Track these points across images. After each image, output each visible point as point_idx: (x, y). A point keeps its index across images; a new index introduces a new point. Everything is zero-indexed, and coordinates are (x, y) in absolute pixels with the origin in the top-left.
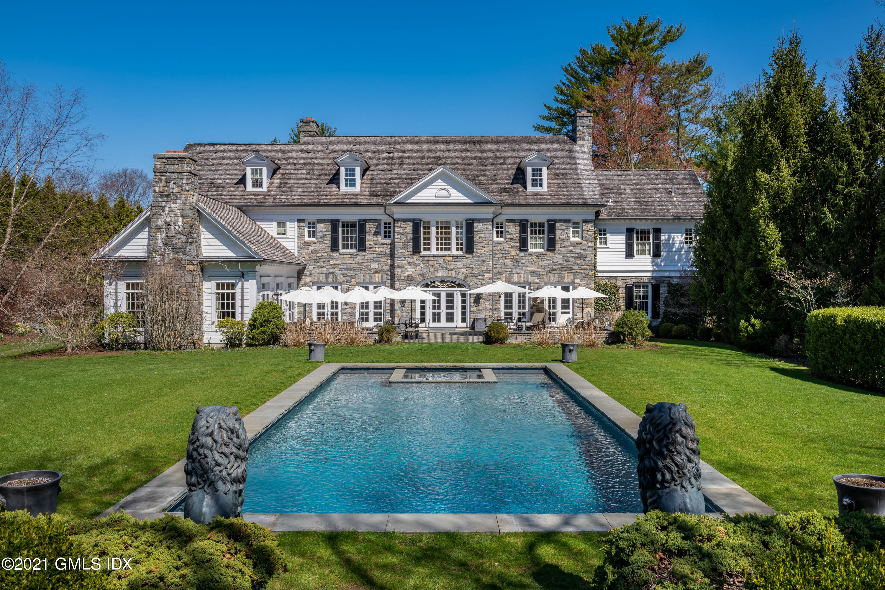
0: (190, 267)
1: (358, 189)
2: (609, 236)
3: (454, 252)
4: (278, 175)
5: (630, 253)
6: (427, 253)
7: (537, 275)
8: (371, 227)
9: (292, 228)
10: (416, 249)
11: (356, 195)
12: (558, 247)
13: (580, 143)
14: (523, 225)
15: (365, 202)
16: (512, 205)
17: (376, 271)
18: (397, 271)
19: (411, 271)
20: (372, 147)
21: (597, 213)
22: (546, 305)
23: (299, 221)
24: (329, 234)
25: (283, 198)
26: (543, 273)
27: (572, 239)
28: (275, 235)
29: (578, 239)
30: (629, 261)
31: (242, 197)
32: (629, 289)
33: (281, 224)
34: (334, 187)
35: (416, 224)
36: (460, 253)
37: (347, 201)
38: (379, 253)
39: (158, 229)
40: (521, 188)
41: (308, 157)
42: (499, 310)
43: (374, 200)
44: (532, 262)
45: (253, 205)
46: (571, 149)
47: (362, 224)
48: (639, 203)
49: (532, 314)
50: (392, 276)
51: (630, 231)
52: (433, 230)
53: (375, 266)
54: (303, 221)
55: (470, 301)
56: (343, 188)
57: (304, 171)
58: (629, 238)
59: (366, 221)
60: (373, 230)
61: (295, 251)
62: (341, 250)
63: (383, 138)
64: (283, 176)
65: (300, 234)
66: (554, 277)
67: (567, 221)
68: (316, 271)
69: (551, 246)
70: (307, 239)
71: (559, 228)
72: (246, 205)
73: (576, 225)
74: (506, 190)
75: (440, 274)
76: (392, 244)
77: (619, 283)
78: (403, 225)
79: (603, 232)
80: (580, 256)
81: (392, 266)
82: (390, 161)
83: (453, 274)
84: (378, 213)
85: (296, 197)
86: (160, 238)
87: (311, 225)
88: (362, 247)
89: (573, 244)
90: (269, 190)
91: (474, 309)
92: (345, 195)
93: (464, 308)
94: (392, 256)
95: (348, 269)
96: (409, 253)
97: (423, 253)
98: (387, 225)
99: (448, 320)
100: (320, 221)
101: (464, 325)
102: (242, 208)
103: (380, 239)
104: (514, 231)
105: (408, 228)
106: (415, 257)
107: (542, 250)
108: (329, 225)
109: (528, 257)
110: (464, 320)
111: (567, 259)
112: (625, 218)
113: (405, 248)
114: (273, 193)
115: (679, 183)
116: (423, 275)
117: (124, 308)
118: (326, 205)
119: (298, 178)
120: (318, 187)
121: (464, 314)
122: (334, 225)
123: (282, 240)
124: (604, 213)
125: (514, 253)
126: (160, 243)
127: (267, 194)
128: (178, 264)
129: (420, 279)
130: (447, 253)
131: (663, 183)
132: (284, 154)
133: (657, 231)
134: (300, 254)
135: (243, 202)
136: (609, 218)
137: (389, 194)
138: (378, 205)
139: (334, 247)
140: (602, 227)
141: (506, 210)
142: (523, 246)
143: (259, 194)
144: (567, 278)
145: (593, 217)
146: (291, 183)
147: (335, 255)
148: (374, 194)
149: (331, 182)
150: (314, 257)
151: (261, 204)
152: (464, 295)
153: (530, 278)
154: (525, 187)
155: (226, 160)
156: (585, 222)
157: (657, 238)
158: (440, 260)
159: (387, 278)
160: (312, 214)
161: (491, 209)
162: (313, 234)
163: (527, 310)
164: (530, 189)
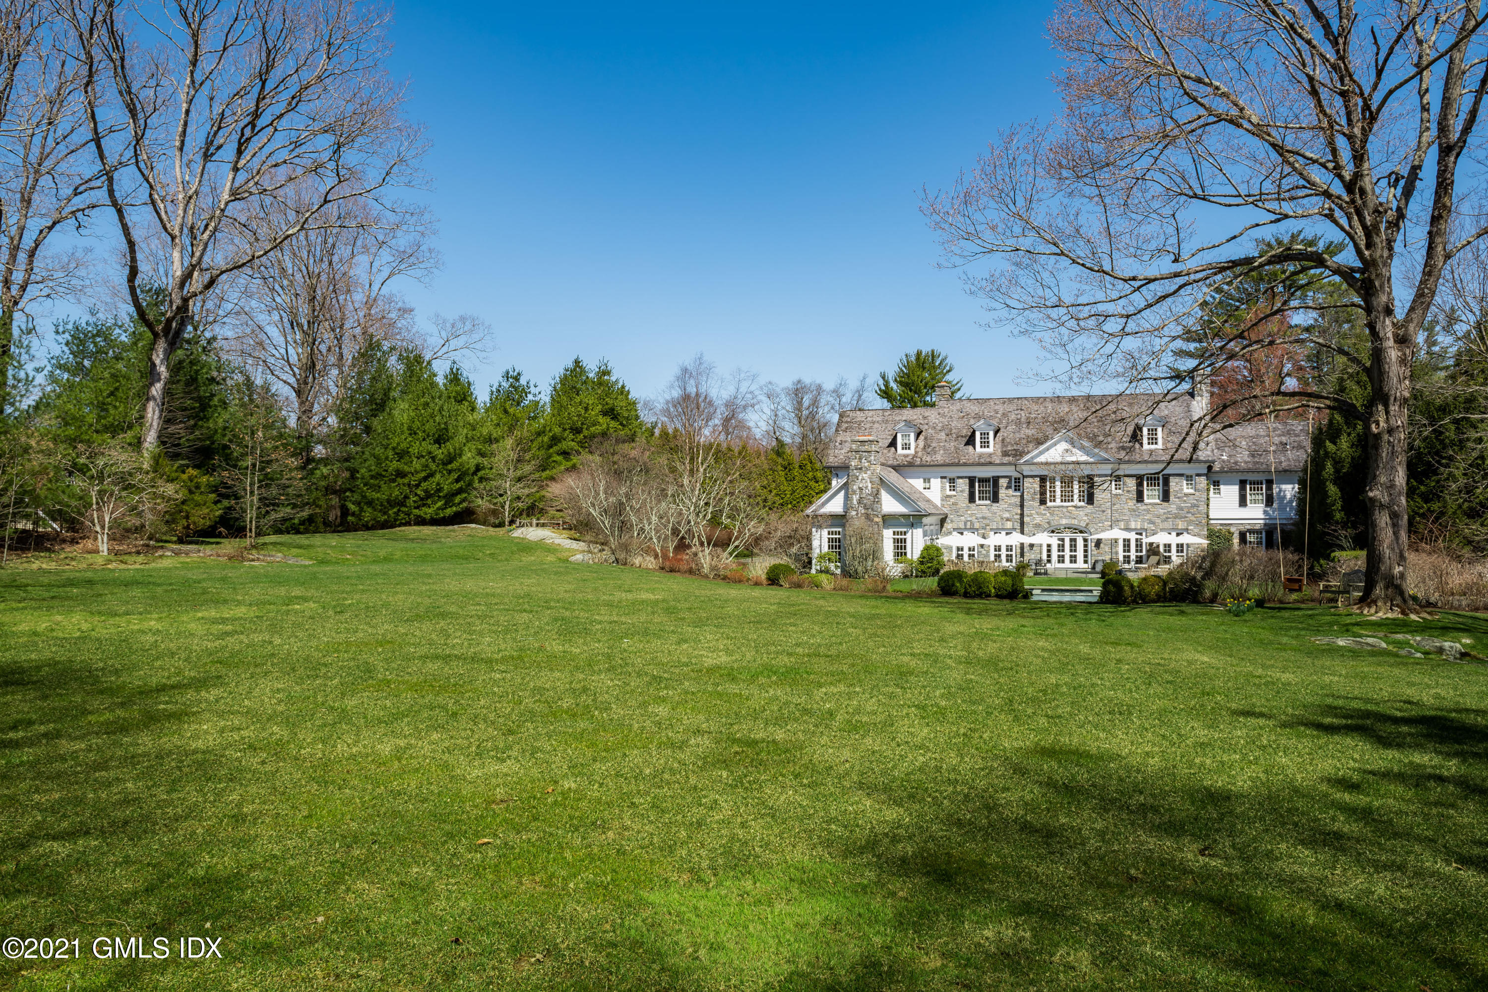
0: (876, 519)
1: (991, 450)
2: (1222, 487)
3: (1076, 501)
4: (922, 437)
5: (1243, 502)
6: (1052, 504)
7: (1153, 523)
8: (1003, 482)
9: (936, 483)
10: (1043, 502)
11: (990, 455)
12: (1172, 498)
13: (1198, 398)
14: (1140, 479)
15: (998, 461)
16: (1129, 462)
17: (1008, 520)
18: (1026, 519)
19: (1038, 520)
20: (1001, 409)
21: (1210, 468)
22: (1162, 549)
23: (942, 478)
24: (967, 488)
25: (929, 459)
26: (1158, 521)
27: (1186, 491)
28: (922, 490)
29: (1192, 491)
30: (1242, 509)
31: (895, 458)
32: (1243, 536)
33: (927, 480)
34: (970, 448)
35: (1043, 479)
36: (1082, 504)
37: (982, 460)
38: (1010, 504)
39: (854, 492)
40: (1137, 446)
41: (945, 421)
42: (1117, 553)
43: (1006, 459)
44: (1148, 511)
45: (904, 466)
46: (1188, 406)
47: (996, 480)
48: (1253, 456)
49: (1148, 557)
50: (1022, 524)
51: (1243, 484)
52: (1058, 483)
53: (1007, 515)
54: (944, 477)
55: (1091, 546)
56: (978, 449)
57: (943, 434)
58: (1242, 489)
59: (999, 477)
60: (1005, 485)
61: (938, 501)
62: (978, 502)
63: (1011, 400)
64: (926, 438)
65: (943, 489)
66: (1169, 525)
67: (1181, 475)
68: (956, 519)
69: (1166, 497)
70: (948, 493)
71: (1173, 482)
72: (899, 466)
73: (1189, 478)
74: (1123, 448)
75: (1064, 522)
76: (1022, 496)
77: (1233, 529)
78: (1031, 480)
79: (1216, 484)
80: (1193, 506)
81: (1022, 515)
82: (1018, 422)
83: (1075, 522)
84: (1010, 471)
85: (939, 457)
86: (855, 498)
87: (952, 481)
88: (995, 499)
89: (1186, 495)
90: (916, 452)
91: (1095, 552)
92: (981, 456)
93: (1086, 551)
94: (1022, 506)
95: (984, 518)
96: (1037, 504)
97: (1049, 504)
98: (1017, 480)
99: (1071, 562)
100: (959, 478)
101: (1086, 566)
102: (895, 468)
103: (1011, 492)
104: (1131, 483)
105: (1036, 482)
106: (1042, 507)
107: (1158, 501)
108: (967, 481)
109: (1145, 507)
110: (1086, 562)
111: (1181, 509)
112: (1238, 471)
113: (1033, 499)
114: (920, 454)
115: (1297, 435)
116: (1049, 523)
117: (825, 549)
118: (965, 465)
119: (939, 441)
120: (956, 448)
121: (1086, 556)
122: (972, 481)
123: (926, 493)
124: (1217, 467)
125: (1132, 504)
126: (855, 502)
127: (915, 456)
128: (868, 517)
129: (1046, 526)
130: (1071, 504)
131: (1279, 436)
132: (925, 418)
133: (1270, 483)
134: (943, 506)
135: (895, 463)
136: (1222, 471)
137: (1019, 454)
138: (1010, 464)
139: (972, 499)
140: (1216, 479)
141: (1122, 466)
142: (1140, 497)
143: (907, 456)
144: (1181, 525)
145: (1205, 471)
146: (934, 445)
147: (973, 505)
148: (1005, 454)
149: (967, 444)
150: (954, 507)
151: (911, 465)
152: (1085, 540)
153: (1146, 526)
154: (1141, 445)
155: (876, 425)
156: (1198, 475)
157: (1269, 488)
158: (1065, 510)
159: (1018, 526)
160: (953, 472)
161: (1110, 466)
162: (953, 488)
163: (1144, 552)
164: (1146, 446)
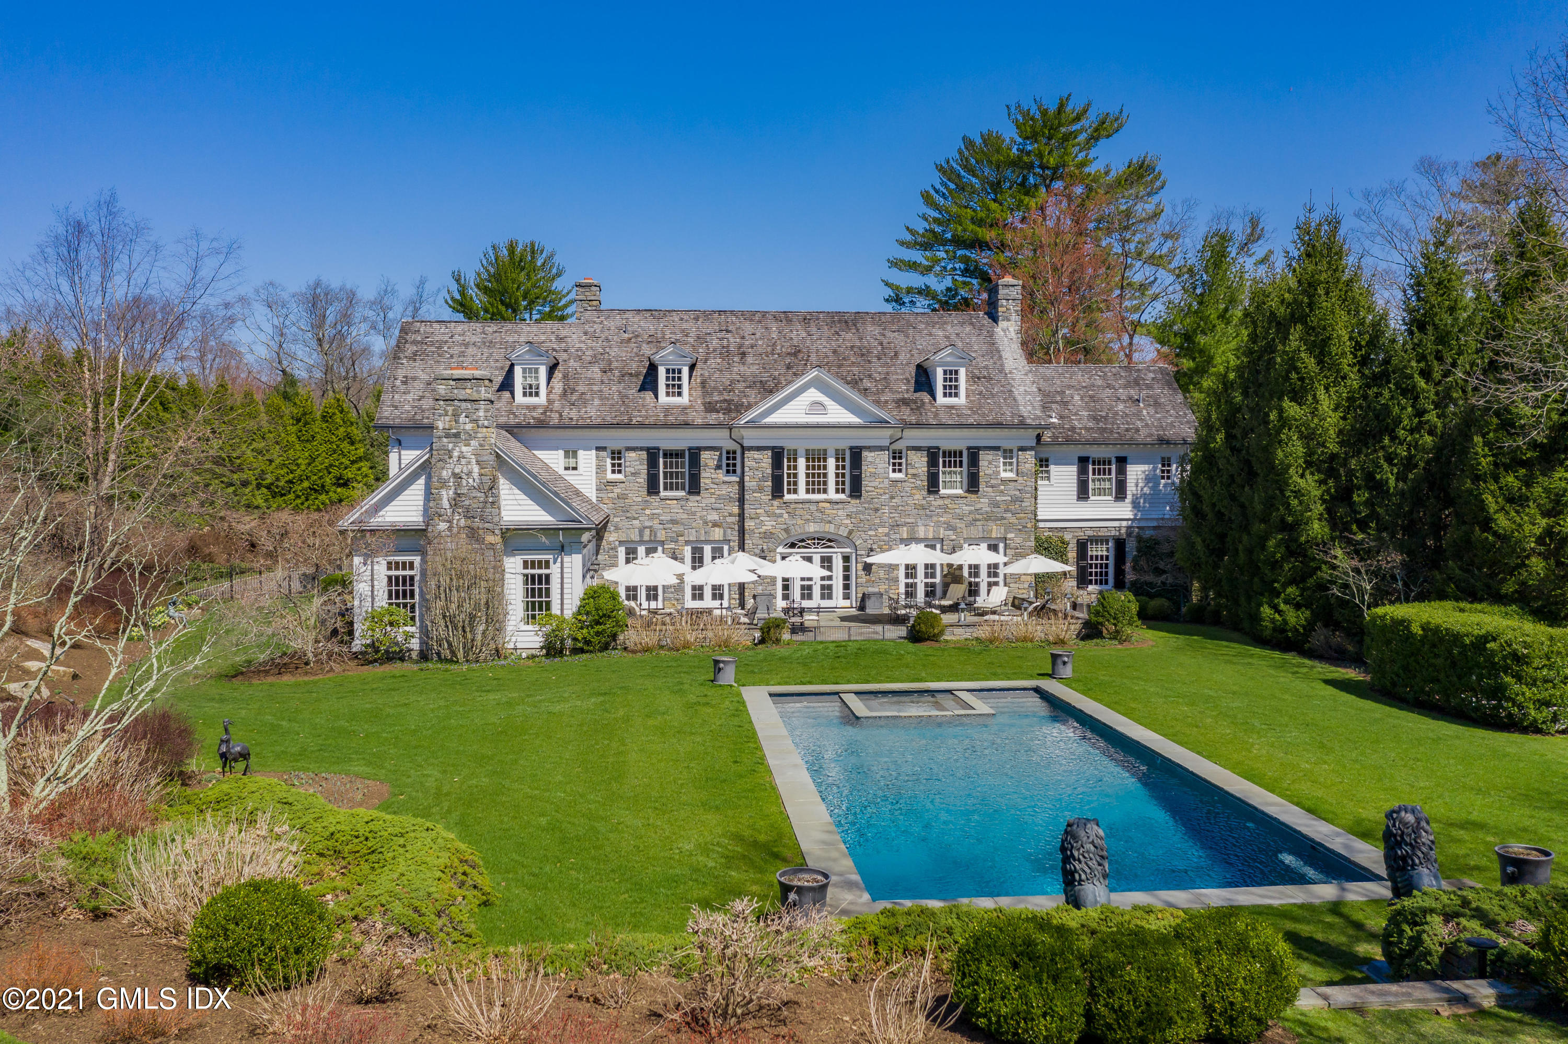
0: (490, 539)
1: (685, 399)
2: (1052, 468)
3: (832, 495)
4: (558, 375)
5: (1083, 493)
6: (792, 497)
7: (954, 529)
8: (709, 459)
9: (587, 459)
10: (777, 492)
11: (684, 409)
12: (982, 486)
13: (1003, 324)
14: (933, 455)
15: (699, 421)
16: (919, 425)
17: (715, 525)
18: (749, 524)
19: (769, 525)
20: (692, 328)
21: (1039, 437)
22: (966, 573)
23: (598, 449)
24: (643, 469)
25: (574, 414)
26: (960, 525)
27: (1004, 475)
28: (561, 471)
29: (1011, 475)
30: (1082, 504)
31: (511, 412)
32: (1082, 547)
33: (571, 453)
34: (649, 395)
35: (778, 455)
36: (842, 496)
37: (671, 419)
38: (719, 498)
39: (444, 484)
40: (926, 397)
41: (598, 346)
42: (896, 580)
43: (713, 418)
44: (945, 508)
45: (529, 426)
46: (991, 334)
47: (695, 454)
48: (1095, 418)
49: (946, 586)
50: (742, 532)
51: (1083, 461)
52: (802, 462)
53: (713, 516)
54: (603, 449)
55: (856, 568)
56: (663, 398)
57: (596, 369)
58: (1083, 471)
59: (700, 449)
60: (713, 463)
61: (591, 493)
62: (663, 494)
63: (707, 315)
64: (565, 376)
65: (600, 469)
66: (976, 532)
67: (997, 448)
68: (625, 524)
69: (973, 484)
70: (610, 476)
71: (985, 459)
72: (519, 426)
73: (1008, 453)
74: (904, 402)
75: (812, 528)
76: (742, 483)
77: (1068, 537)
78: (756, 455)
79: (1043, 462)
80: (1015, 500)
81: (742, 516)
82: (725, 353)
83: (831, 528)
84: (720, 438)
85: (593, 412)
86: (446, 496)
87: (616, 455)
88: (694, 487)
89: (1004, 481)
90: (549, 401)
91: (863, 580)
92: (668, 410)
93: (846, 578)
94: (741, 501)
95: (674, 522)
96: (766, 497)
97: (788, 497)
98: (731, 455)
99: (823, 597)
100: (629, 449)
101: (847, 603)
102: (512, 430)
103: (721, 475)
104: (920, 462)
105: (766, 459)
106: (776, 503)
107: (959, 491)
108: (644, 454)
109: (940, 502)
110: (846, 597)
111: (996, 505)
112: (1076, 443)
113: (761, 489)
114: (557, 405)
115: (1149, 387)
116: (787, 530)
117: (382, 599)
118: (641, 426)
119: (591, 382)
120: (623, 397)
121: (846, 587)
122: (652, 455)
123: (571, 477)
124: (1047, 436)
125: (920, 496)
126: (445, 504)
127: (547, 409)
128: (473, 534)
129: (783, 535)
130: (822, 496)
131: (1125, 387)
132: (560, 339)
133: (1122, 461)
134: (600, 499)
135: (513, 421)
136: (1055, 442)
137: (735, 408)
138: (719, 426)
139: (652, 487)
140: (1044, 456)
141: (908, 433)
142: (933, 485)
143: (534, 408)
144: (996, 532)
145: (1033, 443)
146: (581, 388)
147: (654, 499)
148: (710, 408)
149: (642, 389)
150: (621, 503)
151: (541, 425)
152: (846, 559)
153: (942, 533)
154: (934, 397)
155: (471, 350)
156: (1022, 449)
157: (1122, 471)
158: (813, 507)
159: (734, 536)
160: (618, 439)
161: (888, 433)
162: (617, 469)
163: (938, 580)
164: (941, 399)
